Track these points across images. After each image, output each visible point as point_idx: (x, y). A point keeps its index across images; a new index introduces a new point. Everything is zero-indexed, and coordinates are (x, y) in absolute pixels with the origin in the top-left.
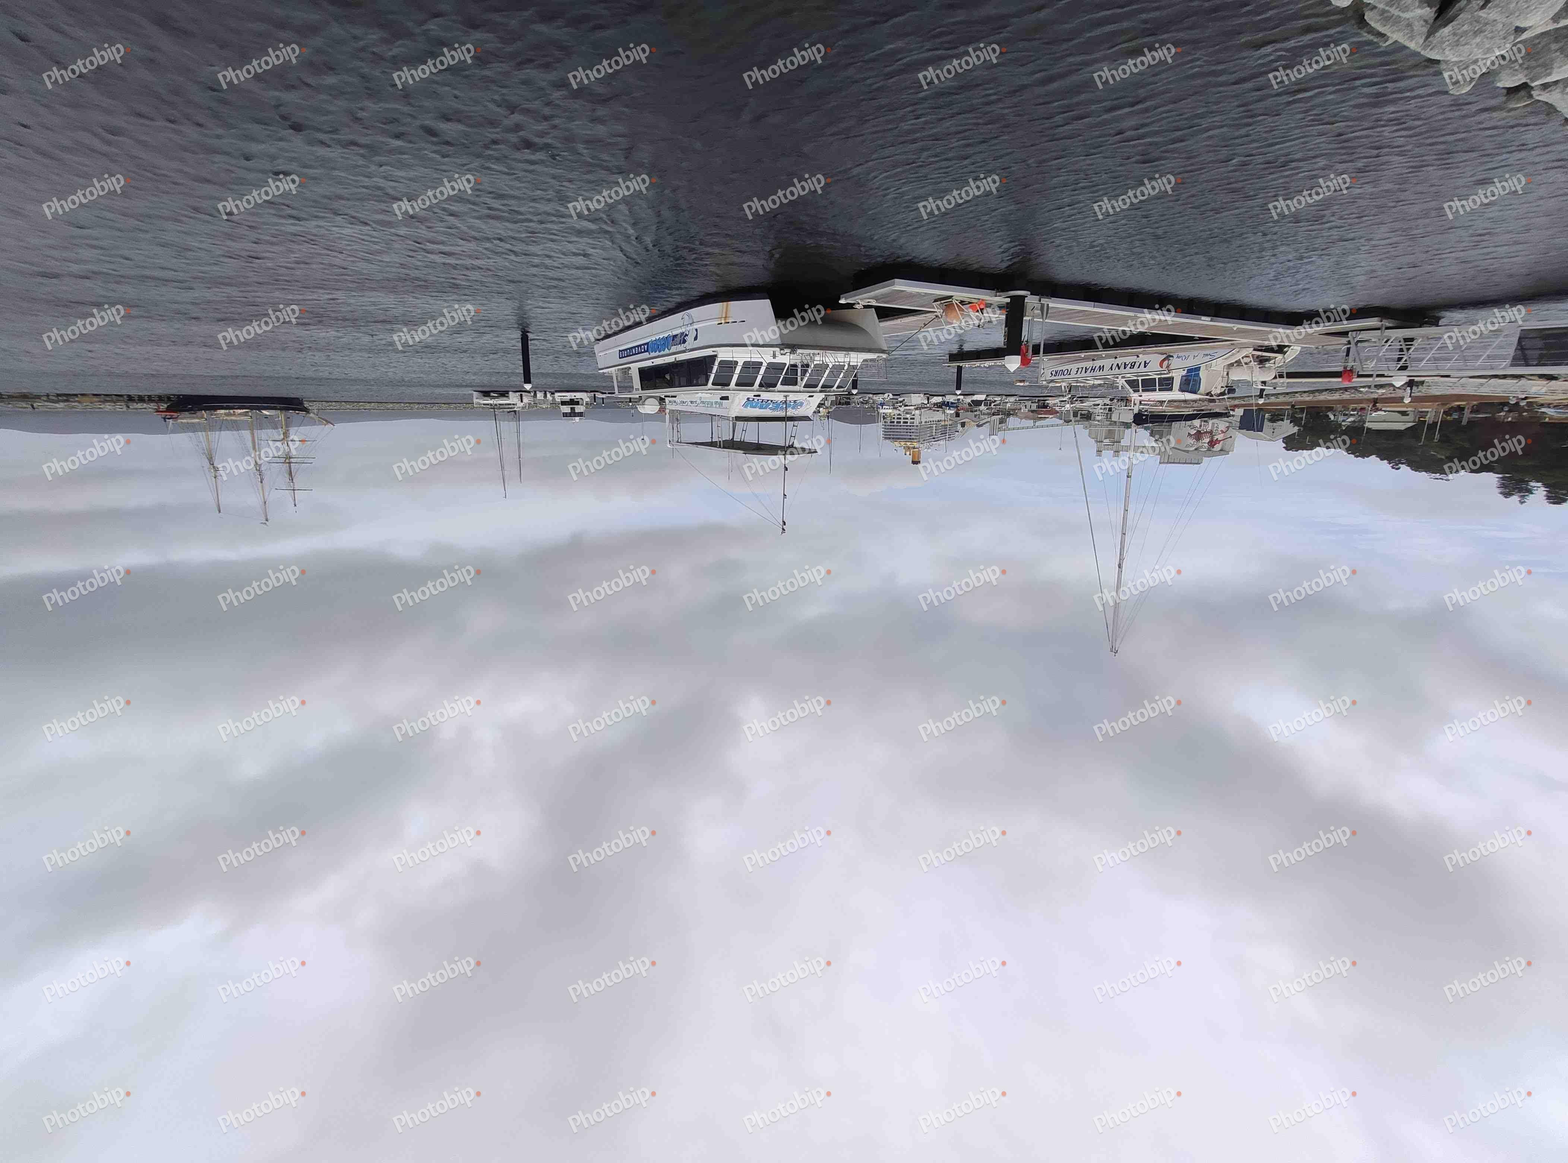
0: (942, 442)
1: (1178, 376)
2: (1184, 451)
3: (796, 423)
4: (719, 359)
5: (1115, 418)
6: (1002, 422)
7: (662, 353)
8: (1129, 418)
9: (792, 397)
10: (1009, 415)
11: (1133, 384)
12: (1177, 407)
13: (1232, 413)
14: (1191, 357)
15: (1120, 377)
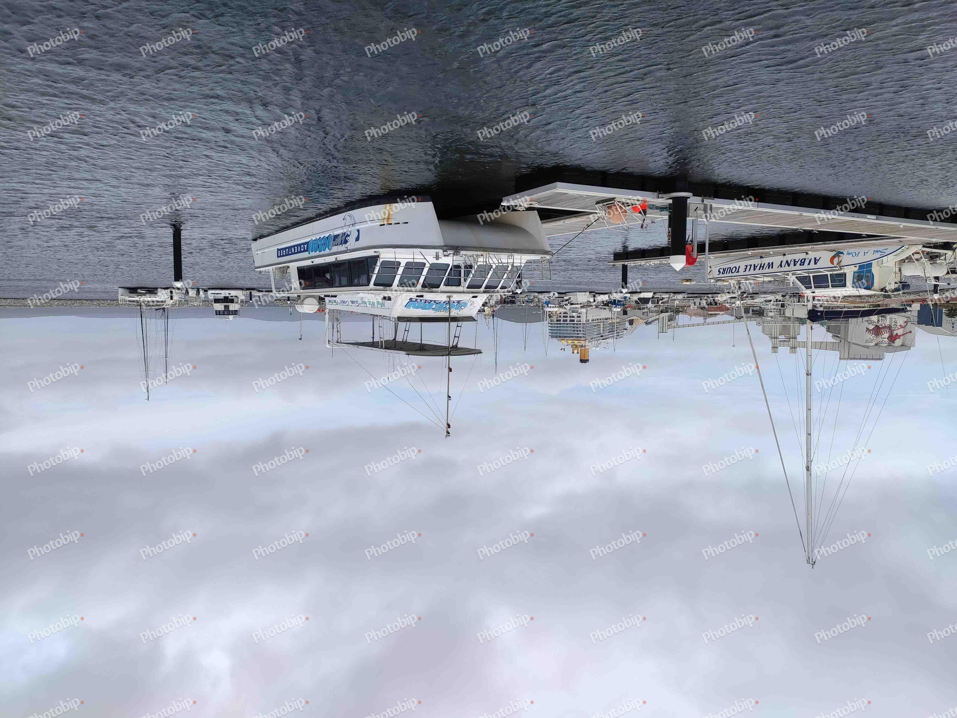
0: (610, 340)
1: (850, 272)
2: (864, 346)
3: (460, 323)
4: (381, 260)
5: (788, 313)
6: (671, 319)
7: (323, 253)
8: (803, 314)
9: (455, 298)
10: (677, 311)
11: (805, 280)
12: (852, 302)
13: (908, 308)
14: (862, 254)
15: (790, 274)
